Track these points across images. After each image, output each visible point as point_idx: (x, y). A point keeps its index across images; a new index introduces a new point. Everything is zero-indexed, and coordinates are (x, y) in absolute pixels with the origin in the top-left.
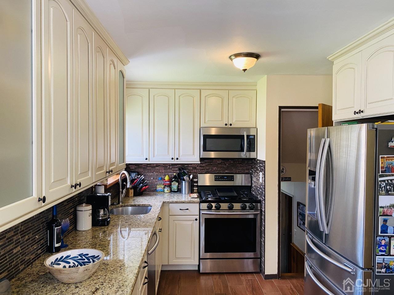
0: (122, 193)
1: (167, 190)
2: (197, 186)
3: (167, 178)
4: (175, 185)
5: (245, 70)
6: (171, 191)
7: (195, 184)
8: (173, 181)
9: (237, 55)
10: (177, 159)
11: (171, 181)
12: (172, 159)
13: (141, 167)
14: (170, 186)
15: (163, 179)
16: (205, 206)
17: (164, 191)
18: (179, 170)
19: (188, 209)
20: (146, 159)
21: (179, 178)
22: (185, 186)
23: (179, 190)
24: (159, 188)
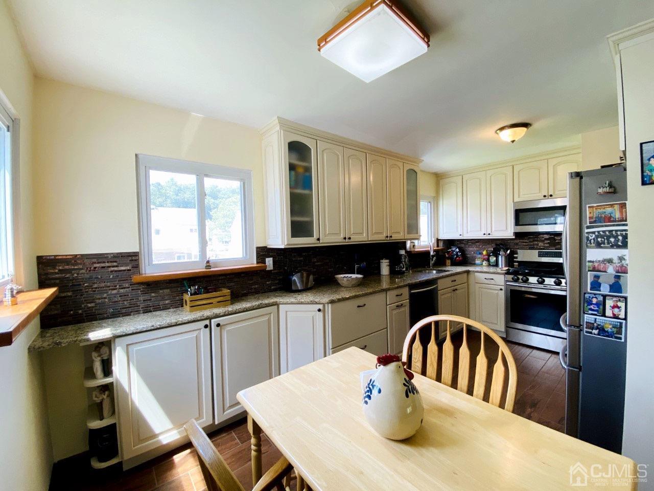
0: (432, 260)
1: (485, 263)
2: (518, 262)
3: (485, 253)
4: (493, 259)
5: (513, 141)
6: (489, 265)
7: (515, 260)
8: (490, 256)
9: (502, 129)
10: (489, 234)
11: (489, 256)
12: (484, 234)
13: (463, 243)
14: (488, 260)
15: (481, 254)
16: (510, 277)
17: (482, 264)
18: (496, 245)
19: (492, 279)
20: (461, 235)
21: (496, 253)
22: (501, 260)
23: (496, 265)
24: (478, 262)
